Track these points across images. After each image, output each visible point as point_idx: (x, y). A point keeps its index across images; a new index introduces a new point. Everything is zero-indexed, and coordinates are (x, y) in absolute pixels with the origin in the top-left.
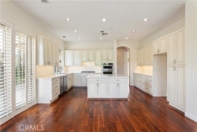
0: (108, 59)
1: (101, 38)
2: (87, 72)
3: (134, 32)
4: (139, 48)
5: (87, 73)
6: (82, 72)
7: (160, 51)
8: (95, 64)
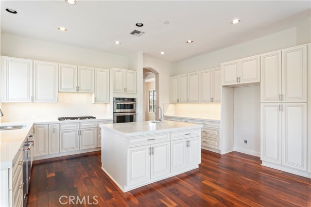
0: (125, 90)
1: (117, 43)
2: (77, 118)
3: (190, 41)
4: (173, 75)
5: (76, 121)
6: (60, 119)
7: (241, 80)
8: (95, 99)
